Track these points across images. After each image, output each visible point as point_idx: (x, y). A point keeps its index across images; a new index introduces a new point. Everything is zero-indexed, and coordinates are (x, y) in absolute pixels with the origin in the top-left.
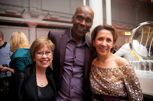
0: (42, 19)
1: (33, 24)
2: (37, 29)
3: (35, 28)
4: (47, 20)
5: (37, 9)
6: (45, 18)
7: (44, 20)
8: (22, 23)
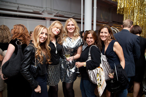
0: (54, 15)
1: (48, 18)
2: (51, 21)
3: (50, 21)
4: (57, 16)
5: (51, 9)
6: (56, 15)
7: (55, 16)
8: (42, 18)
